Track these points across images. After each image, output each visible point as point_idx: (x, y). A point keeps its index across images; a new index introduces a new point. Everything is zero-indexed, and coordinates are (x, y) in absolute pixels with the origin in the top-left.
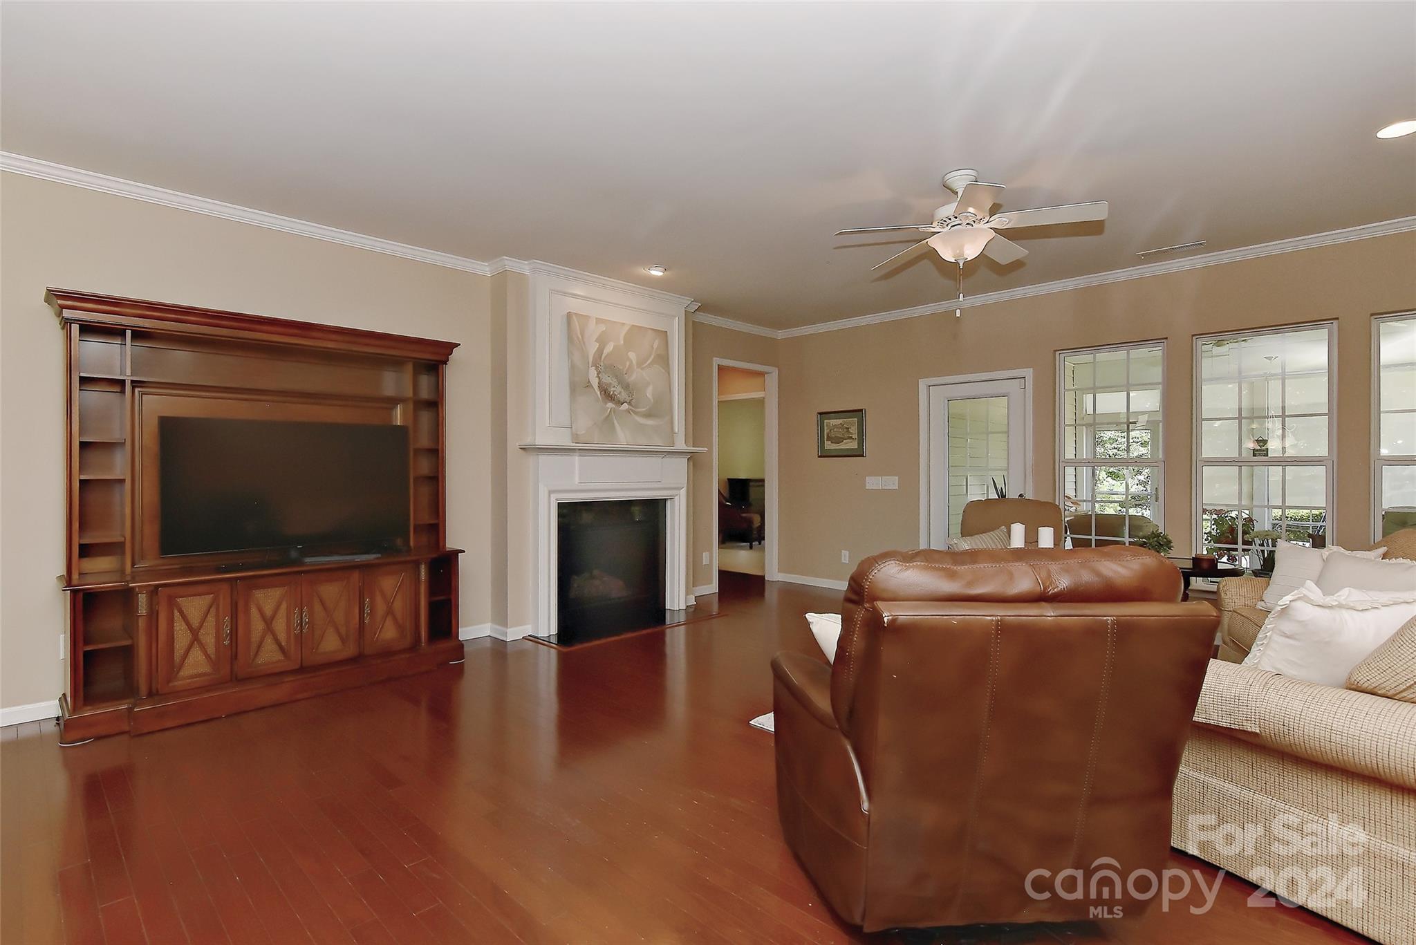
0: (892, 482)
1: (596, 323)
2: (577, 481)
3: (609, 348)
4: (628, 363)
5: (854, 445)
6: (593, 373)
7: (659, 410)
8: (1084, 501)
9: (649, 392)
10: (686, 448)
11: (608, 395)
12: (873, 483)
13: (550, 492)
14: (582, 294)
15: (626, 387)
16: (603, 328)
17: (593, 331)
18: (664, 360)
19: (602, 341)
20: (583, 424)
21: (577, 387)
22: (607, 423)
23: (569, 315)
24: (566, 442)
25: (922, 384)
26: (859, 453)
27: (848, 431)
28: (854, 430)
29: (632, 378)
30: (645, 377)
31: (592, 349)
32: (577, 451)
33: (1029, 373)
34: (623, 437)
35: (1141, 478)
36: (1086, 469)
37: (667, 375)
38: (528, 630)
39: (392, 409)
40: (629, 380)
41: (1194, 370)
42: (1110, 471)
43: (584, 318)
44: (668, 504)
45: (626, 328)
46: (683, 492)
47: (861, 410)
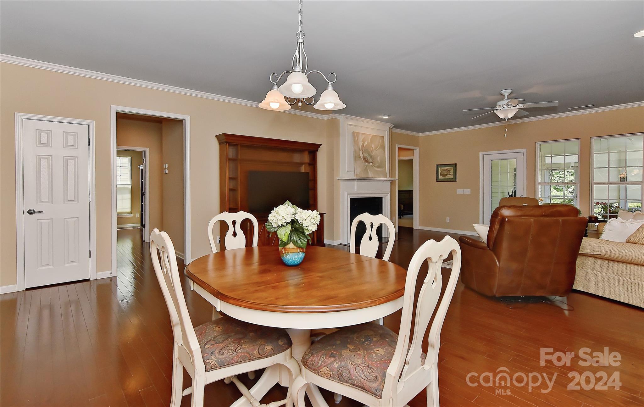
0: (468, 191)
1: (362, 135)
2: (356, 191)
3: (366, 143)
4: (372, 149)
5: (452, 177)
6: (361, 152)
7: (381, 165)
8: (545, 198)
9: (379, 159)
10: (390, 178)
11: (366, 161)
12: (460, 191)
13: (348, 194)
14: (352, 124)
15: (371, 157)
16: (364, 136)
17: (361, 138)
18: (383, 147)
19: (364, 141)
20: (359, 171)
21: (356, 158)
22: (365, 170)
23: (353, 133)
24: (353, 177)
25: (481, 154)
26: (454, 180)
27: (449, 172)
28: (452, 172)
29: (373, 154)
30: (376, 153)
31: (361, 144)
32: (356, 180)
33: (525, 150)
34: (371, 175)
35: (571, 190)
36: (546, 186)
37: (384, 152)
38: (340, 242)
39: (301, 166)
40: (372, 155)
41: (591, 148)
42: (556, 187)
43: (358, 134)
44: (383, 199)
45: (371, 136)
46: (389, 194)
47: (455, 164)
